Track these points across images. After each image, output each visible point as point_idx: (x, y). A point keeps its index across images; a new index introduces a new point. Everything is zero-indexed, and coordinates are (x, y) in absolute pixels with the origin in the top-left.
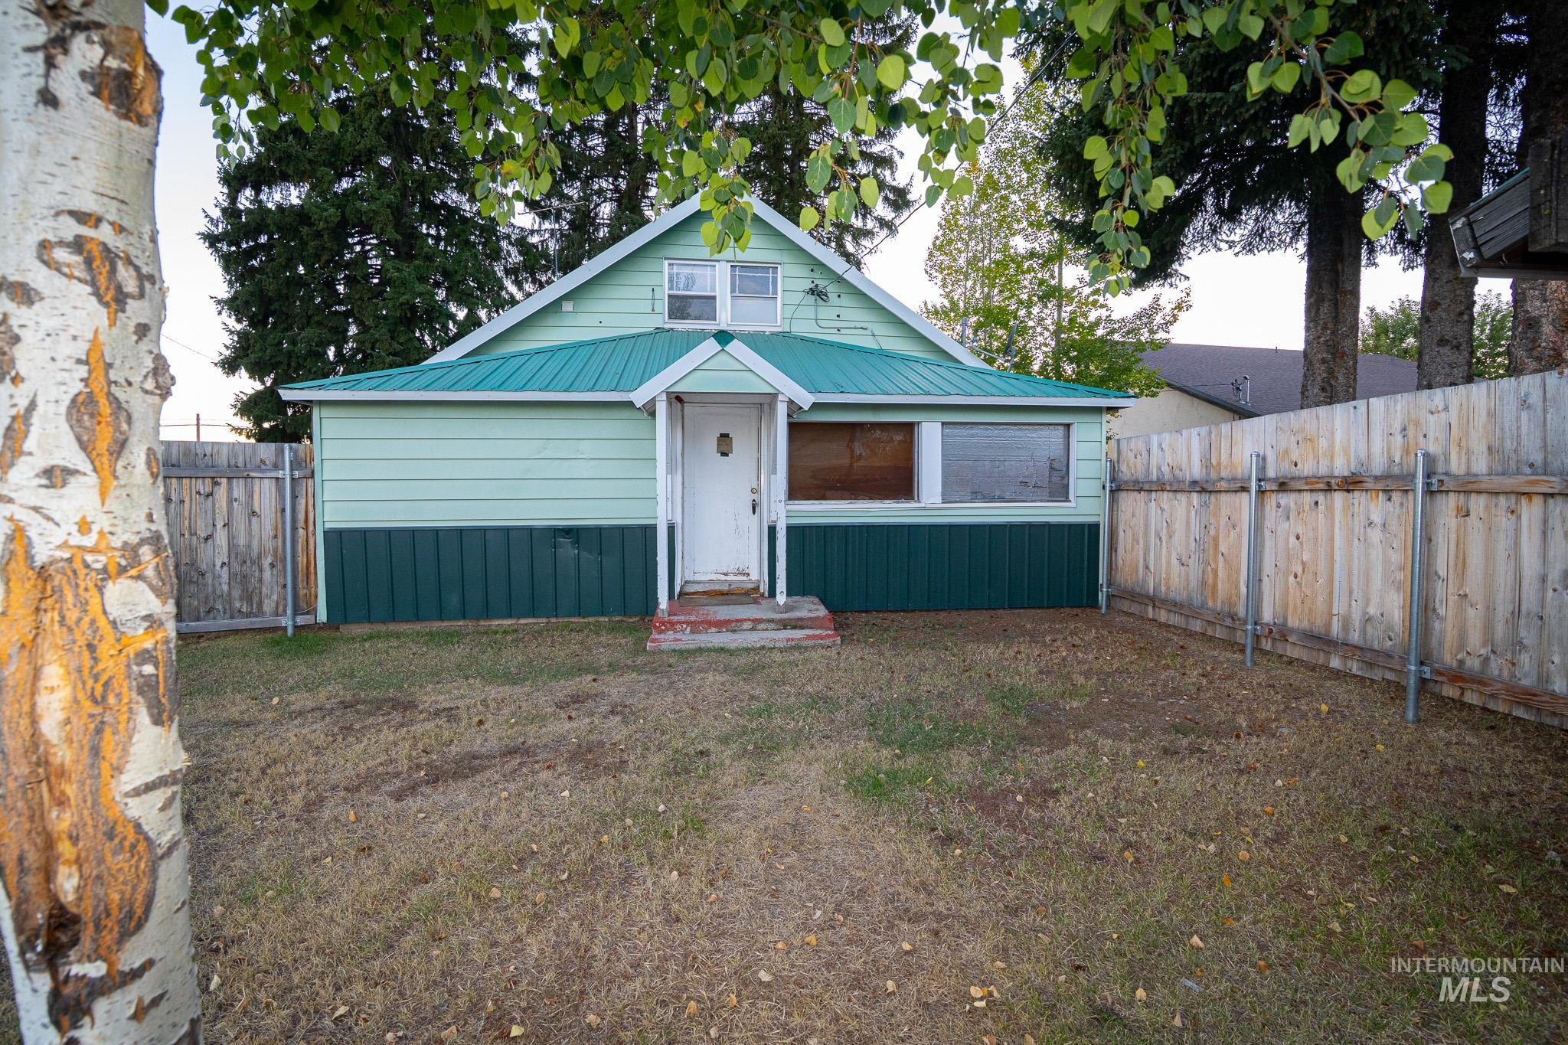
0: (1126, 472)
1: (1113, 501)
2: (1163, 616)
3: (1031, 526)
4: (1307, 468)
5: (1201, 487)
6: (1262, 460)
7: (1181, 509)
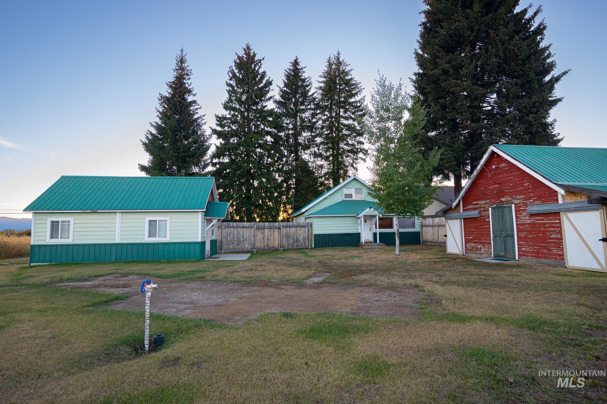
0: (423, 224)
1: (422, 228)
2: (429, 244)
3: (410, 232)
4: (442, 224)
5: (432, 226)
6: (438, 223)
7: (430, 229)
